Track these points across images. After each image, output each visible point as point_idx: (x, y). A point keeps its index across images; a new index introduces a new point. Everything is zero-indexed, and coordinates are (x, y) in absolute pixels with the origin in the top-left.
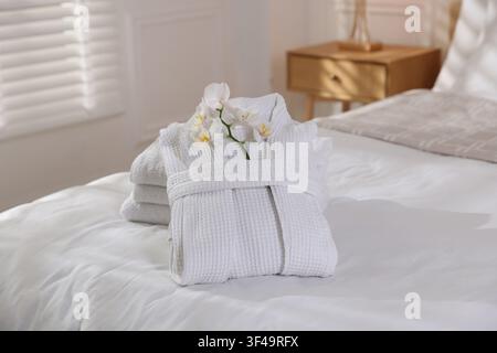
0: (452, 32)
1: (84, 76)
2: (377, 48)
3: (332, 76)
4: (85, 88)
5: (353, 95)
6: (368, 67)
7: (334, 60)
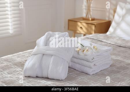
0: (114, 16)
1: (10, 24)
2: (93, 20)
3: (80, 27)
4: (10, 27)
5: (86, 33)
6: (90, 25)
7: (81, 22)
